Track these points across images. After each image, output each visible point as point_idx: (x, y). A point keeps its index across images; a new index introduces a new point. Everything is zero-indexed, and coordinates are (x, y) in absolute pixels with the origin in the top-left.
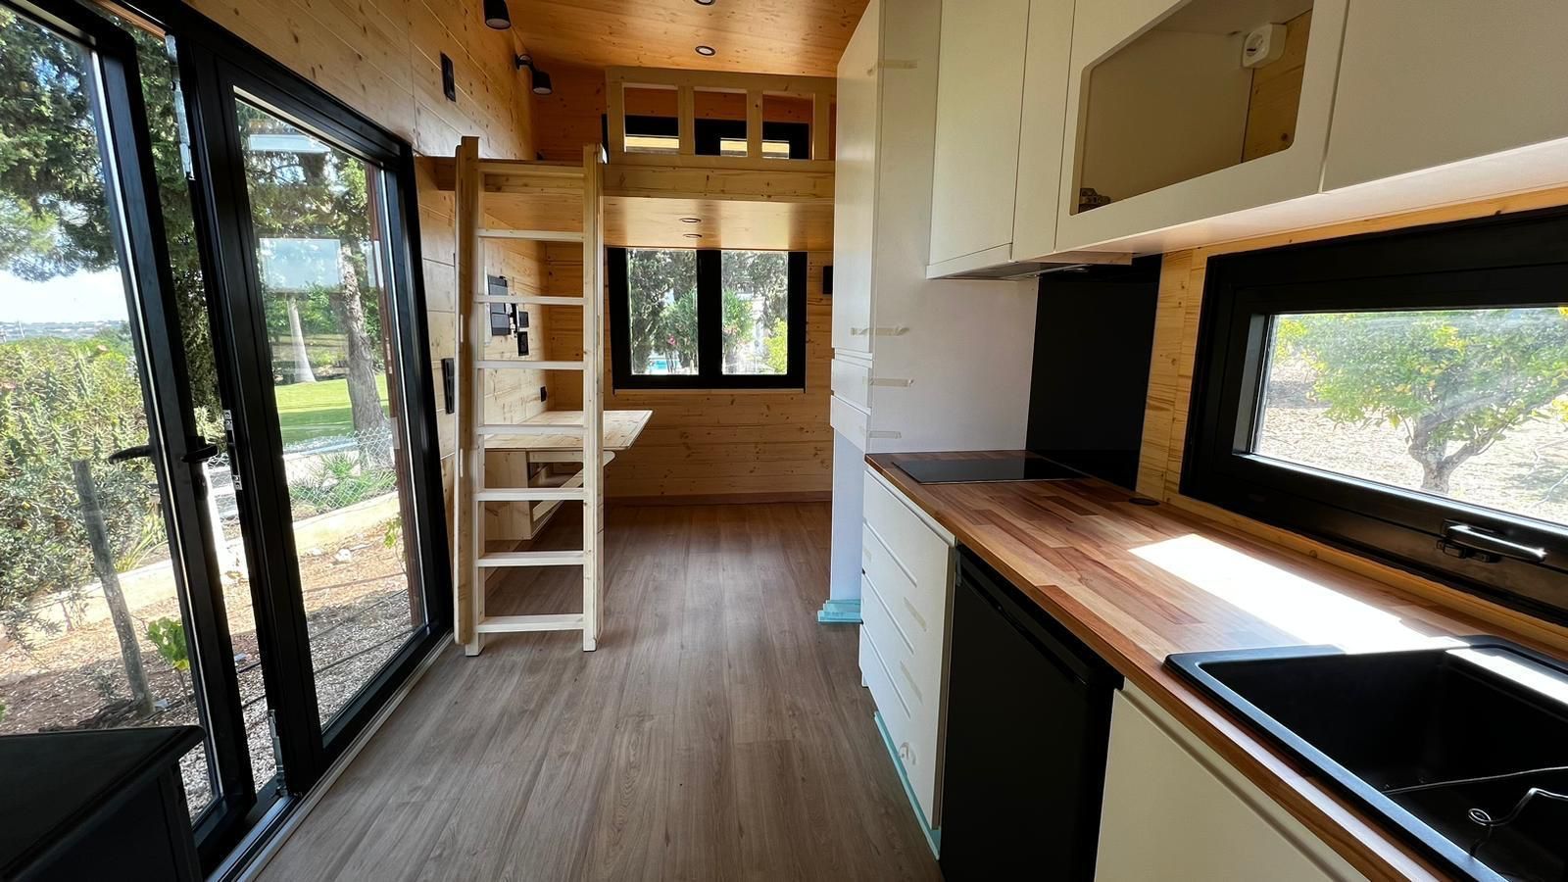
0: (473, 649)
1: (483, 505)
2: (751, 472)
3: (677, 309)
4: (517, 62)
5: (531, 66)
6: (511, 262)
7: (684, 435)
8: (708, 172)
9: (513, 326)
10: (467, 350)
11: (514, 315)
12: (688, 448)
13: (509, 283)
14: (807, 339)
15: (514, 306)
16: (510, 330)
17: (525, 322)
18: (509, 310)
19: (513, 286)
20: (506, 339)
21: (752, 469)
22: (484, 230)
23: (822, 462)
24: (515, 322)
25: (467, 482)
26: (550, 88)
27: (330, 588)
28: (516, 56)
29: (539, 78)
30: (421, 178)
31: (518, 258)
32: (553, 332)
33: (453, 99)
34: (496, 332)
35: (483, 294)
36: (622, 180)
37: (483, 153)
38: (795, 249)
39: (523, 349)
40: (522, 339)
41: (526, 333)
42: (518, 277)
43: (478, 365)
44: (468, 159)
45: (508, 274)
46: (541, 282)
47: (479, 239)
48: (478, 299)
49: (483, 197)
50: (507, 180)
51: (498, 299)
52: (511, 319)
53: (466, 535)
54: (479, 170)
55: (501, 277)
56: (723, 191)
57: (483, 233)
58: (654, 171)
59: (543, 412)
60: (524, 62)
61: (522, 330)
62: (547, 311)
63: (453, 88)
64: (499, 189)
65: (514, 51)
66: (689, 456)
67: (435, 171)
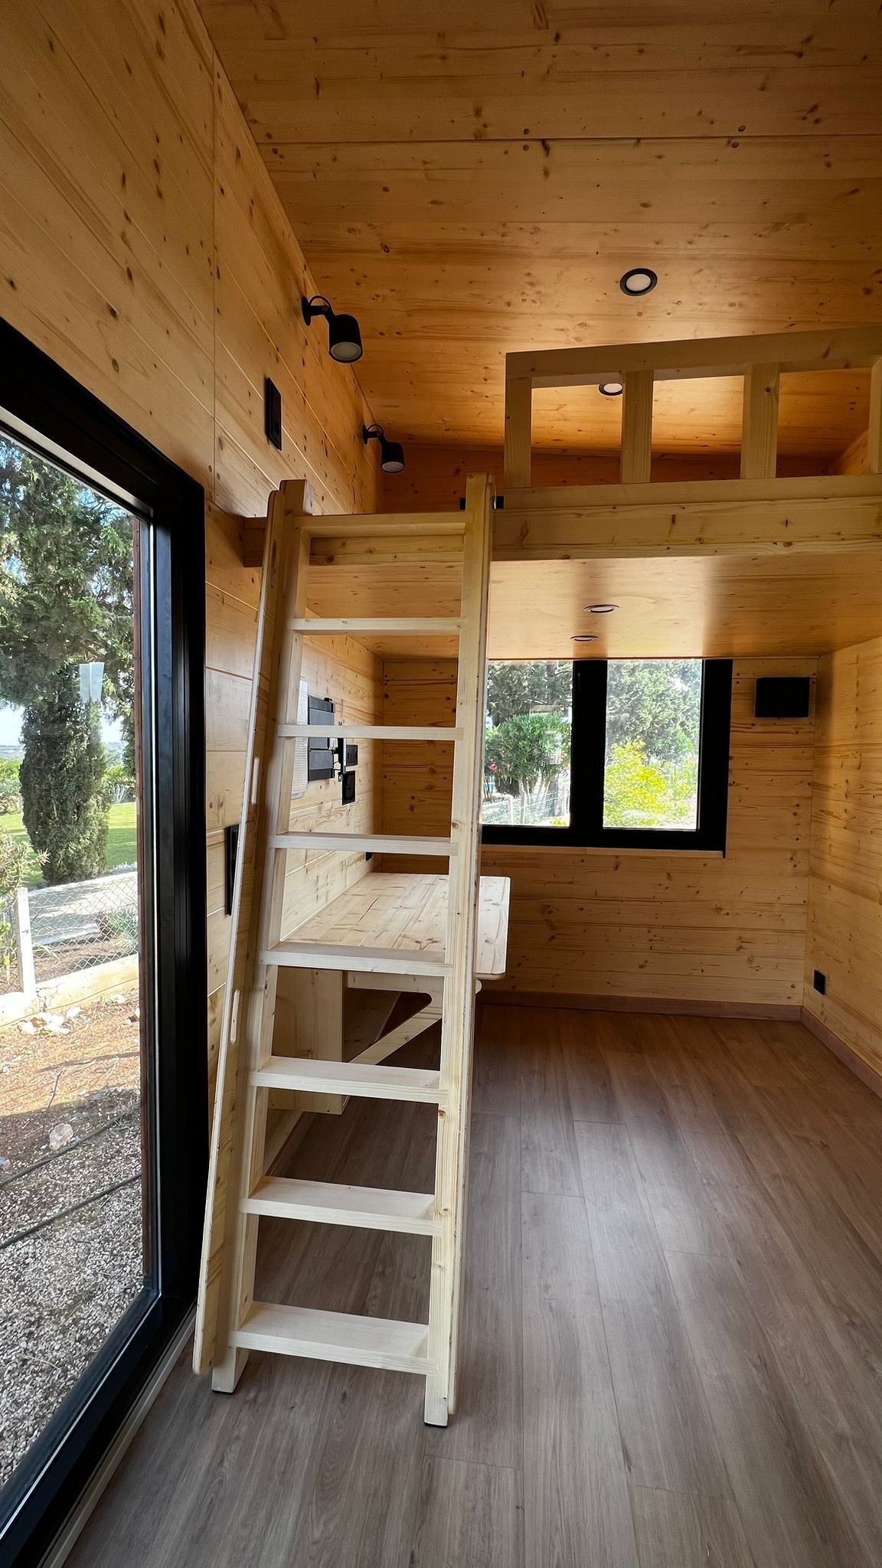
0: (225, 1380)
1: (266, 1094)
2: (641, 967)
3: (500, 735)
4: (365, 435)
5: (382, 439)
6: (340, 679)
7: (546, 909)
8: (675, 510)
9: (337, 766)
10: (261, 815)
11: (339, 750)
12: (552, 927)
13: (337, 708)
14: (730, 781)
15: (341, 741)
16: (332, 771)
17: (353, 759)
18: (334, 744)
19: (341, 712)
20: (328, 783)
21: (642, 963)
22: (302, 621)
23: (750, 961)
24: (341, 760)
25: (242, 1051)
26: (402, 462)
27: (120, 1056)
28: (364, 426)
29: (390, 450)
30: (215, 545)
31: (350, 675)
32: (387, 769)
33: (278, 445)
34: (314, 775)
35: (294, 723)
36: (524, 533)
37: (314, 506)
38: (717, 654)
39: (348, 796)
40: (348, 780)
41: (353, 773)
42: (347, 698)
43: (277, 841)
44: (288, 512)
45: (335, 696)
46: (375, 704)
47: (295, 636)
48: (285, 730)
49: (304, 571)
50: (344, 544)
51: (319, 731)
52: (336, 756)
53: (233, 1148)
54: (303, 528)
55: (327, 700)
56: (700, 540)
57: (300, 624)
58: (579, 515)
59: (367, 875)
60: (373, 435)
61: (349, 769)
62: (381, 747)
63: (279, 431)
64: (330, 560)
65: (362, 421)
66: (553, 938)
67: (241, 538)
